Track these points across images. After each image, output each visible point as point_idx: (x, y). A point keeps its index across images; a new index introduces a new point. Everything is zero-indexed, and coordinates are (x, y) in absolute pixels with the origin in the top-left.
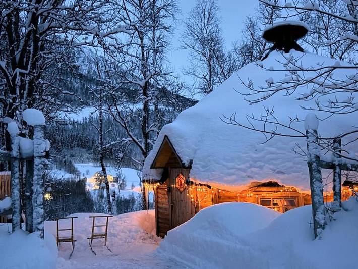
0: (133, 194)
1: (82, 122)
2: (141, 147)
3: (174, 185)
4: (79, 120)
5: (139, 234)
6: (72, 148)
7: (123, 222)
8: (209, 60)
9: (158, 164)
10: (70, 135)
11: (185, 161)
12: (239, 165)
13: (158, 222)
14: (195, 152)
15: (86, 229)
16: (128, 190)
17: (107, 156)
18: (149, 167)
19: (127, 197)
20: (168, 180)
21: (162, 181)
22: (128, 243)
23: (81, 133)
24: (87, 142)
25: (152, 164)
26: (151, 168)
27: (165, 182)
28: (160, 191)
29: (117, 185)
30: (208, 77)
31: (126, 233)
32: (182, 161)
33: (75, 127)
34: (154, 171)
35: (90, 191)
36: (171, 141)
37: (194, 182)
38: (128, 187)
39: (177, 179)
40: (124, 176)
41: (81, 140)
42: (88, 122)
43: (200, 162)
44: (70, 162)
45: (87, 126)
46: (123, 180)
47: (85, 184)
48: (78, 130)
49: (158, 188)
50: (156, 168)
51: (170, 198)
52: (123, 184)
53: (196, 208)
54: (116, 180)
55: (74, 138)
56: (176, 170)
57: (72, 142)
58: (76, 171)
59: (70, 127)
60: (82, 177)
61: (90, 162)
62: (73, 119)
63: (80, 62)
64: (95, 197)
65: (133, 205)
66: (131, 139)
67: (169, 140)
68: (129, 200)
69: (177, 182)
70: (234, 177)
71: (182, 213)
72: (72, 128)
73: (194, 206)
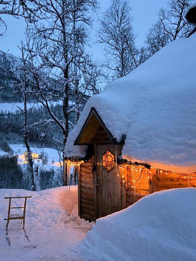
0: (53, 167)
1: (15, 114)
2: (62, 127)
3: (100, 163)
4: (13, 112)
5: (61, 216)
6: (7, 133)
7: (43, 199)
8: (122, 54)
9: (82, 141)
10: (6, 123)
11: (117, 135)
12: (189, 140)
13: (81, 203)
14: (129, 125)
15: (4, 208)
16: (49, 164)
17: (34, 139)
18: (73, 143)
19: (48, 169)
20: (93, 157)
21: (86, 159)
22: (48, 227)
23: (14, 122)
24: (19, 128)
25: (76, 140)
26: (75, 144)
27: (90, 160)
28: (83, 169)
29: (41, 161)
30: (120, 69)
31: (47, 213)
32: (112, 136)
33: (10, 117)
34: (77, 148)
35: (21, 165)
36: (99, 114)
37: (129, 160)
38: (50, 162)
39: (104, 156)
40: (46, 154)
41: (14, 127)
42: (19, 113)
43: (136, 137)
44: (6, 143)
45: (19, 117)
46: (46, 157)
47: (17, 160)
48: (12, 120)
49: (81, 166)
50: (80, 144)
51: (95, 177)
52: (46, 160)
53: (127, 190)
54: (41, 157)
55: (10, 125)
56: (103, 147)
57: (8, 128)
58: (11, 150)
59: (6, 117)
60: (15, 155)
61: (21, 143)
62: (9, 111)
63: (14, 69)
64: (24, 169)
65: (53, 176)
66: (53, 120)
67: (96, 112)
68: (50, 172)
69: (103, 160)
70: (183, 155)
71: (109, 195)
72: (8, 118)
73: (125, 187)
